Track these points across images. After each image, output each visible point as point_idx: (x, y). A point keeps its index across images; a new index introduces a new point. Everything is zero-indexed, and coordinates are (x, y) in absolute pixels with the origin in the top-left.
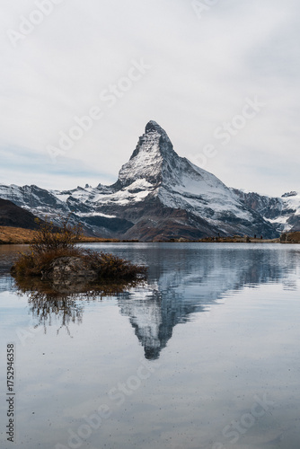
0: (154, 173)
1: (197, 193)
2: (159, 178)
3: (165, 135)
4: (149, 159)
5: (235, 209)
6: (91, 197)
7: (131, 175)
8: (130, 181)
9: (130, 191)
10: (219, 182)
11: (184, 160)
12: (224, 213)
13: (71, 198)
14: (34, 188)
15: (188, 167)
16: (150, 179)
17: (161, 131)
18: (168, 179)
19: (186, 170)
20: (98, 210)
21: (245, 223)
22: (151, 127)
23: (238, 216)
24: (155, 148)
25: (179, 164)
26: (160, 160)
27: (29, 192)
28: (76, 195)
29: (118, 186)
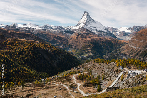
1: (94, 26)
2: (86, 23)
3: (89, 14)
4: (84, 19)
5: (103, 29)
6: (71, 28)
7: (80, 23)
8: (80, 24)
9: (80, 26)
10: (101, 24)
11: (93, 19)
12: (100, 30)
13: (67, 28)
14: (60, 26)
15: (94, 21)
16: (84, 23)
17: (87, 13)
18: (88, 23)
19: (93, 21)
20: (73, 30)
21: (105, 32)
22: (85, 12)
23: (103, 31)
24: (86, 17)
25: (91, 20)
26: (86, 19)
27: (59, 27)
28: (68, 28)
29: (77, 25)
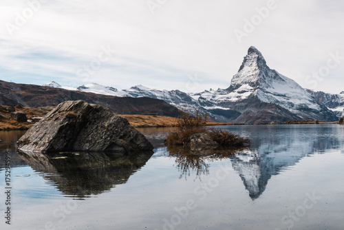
0: (254, 80)
1: (283, 93)
2: (257, 83)
3: (261, 55)
4: (251, 71)
5: (309, 102)
6: (214, 97)
7: (239, 82)
8: (238, 86)
9: (239, 92)
10: (297, 85)
11: (274, 71)
12: (300, 105)
13: (201, 98)
14: (177, 92)
15: (276, 76)
16: (252, 84)
17: (258, 53)
18: (263, 84)
19: (275, 78)
20: (218, 105)
21: (315, 111)
22: (251, 50)
23: (310, 107)
24: (255, 64)
25: (270, 74)
26: (258, 71)
27: (175, 95)
28: (204, 96)
29: (231, 89)
